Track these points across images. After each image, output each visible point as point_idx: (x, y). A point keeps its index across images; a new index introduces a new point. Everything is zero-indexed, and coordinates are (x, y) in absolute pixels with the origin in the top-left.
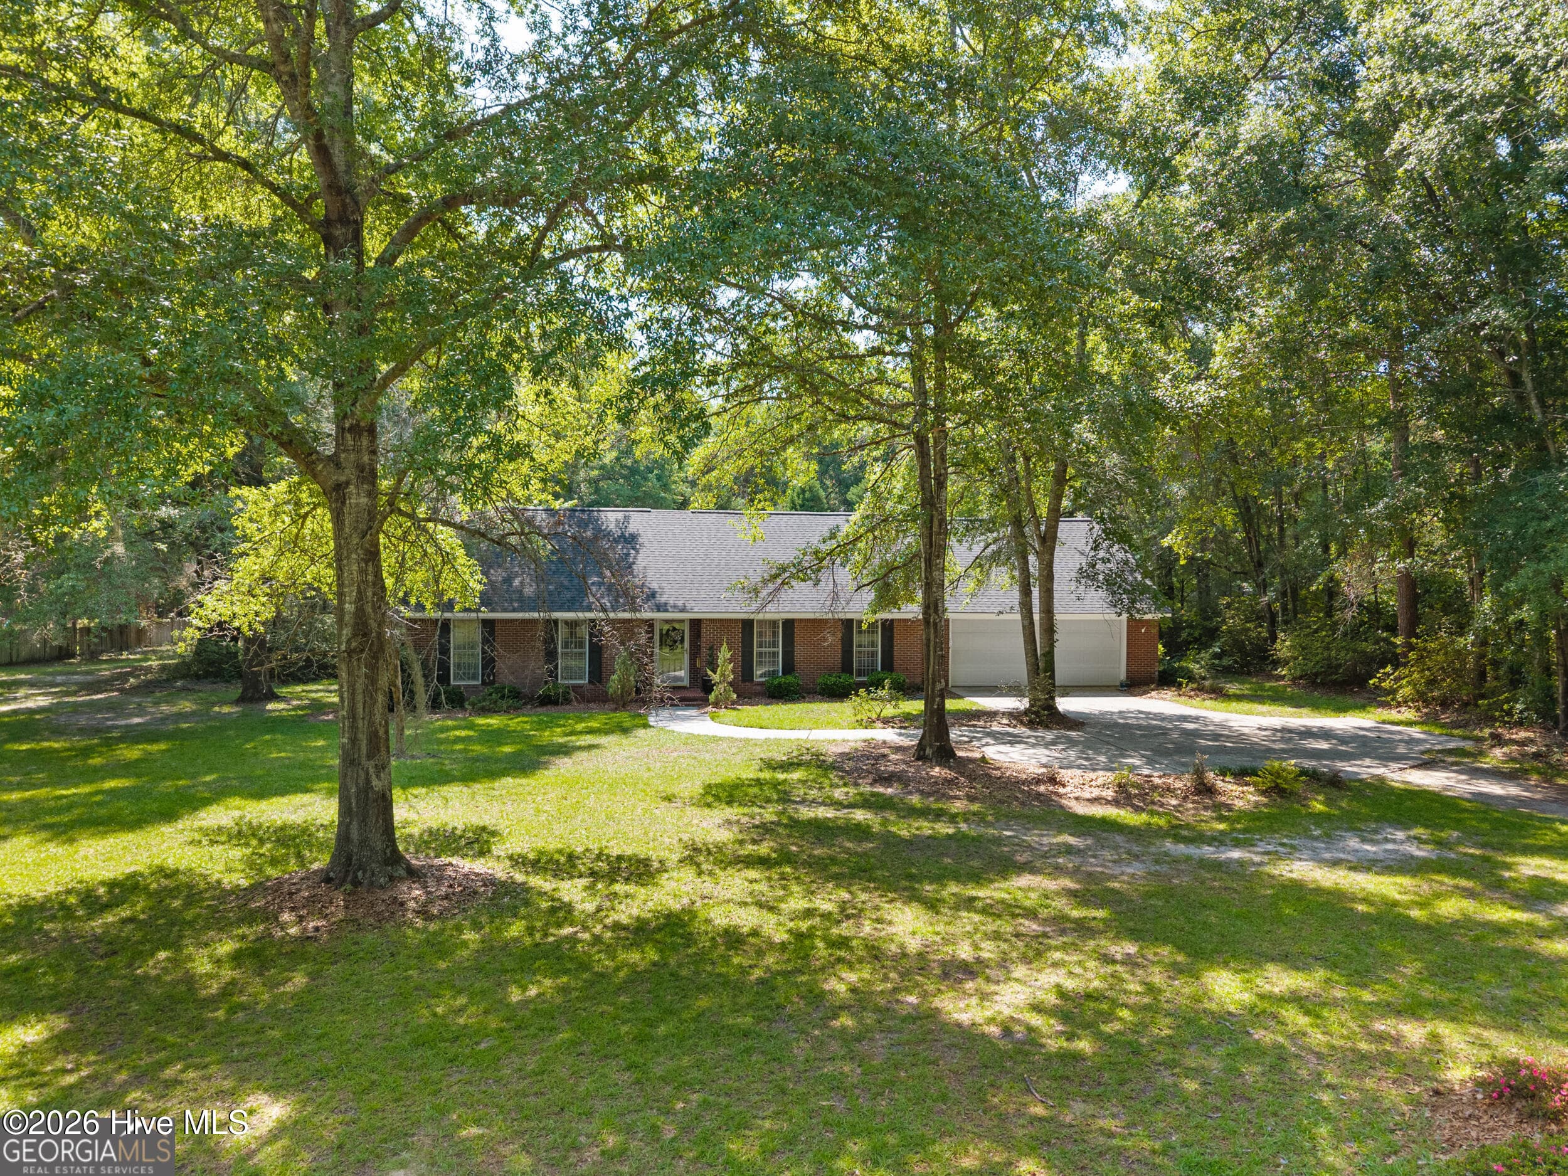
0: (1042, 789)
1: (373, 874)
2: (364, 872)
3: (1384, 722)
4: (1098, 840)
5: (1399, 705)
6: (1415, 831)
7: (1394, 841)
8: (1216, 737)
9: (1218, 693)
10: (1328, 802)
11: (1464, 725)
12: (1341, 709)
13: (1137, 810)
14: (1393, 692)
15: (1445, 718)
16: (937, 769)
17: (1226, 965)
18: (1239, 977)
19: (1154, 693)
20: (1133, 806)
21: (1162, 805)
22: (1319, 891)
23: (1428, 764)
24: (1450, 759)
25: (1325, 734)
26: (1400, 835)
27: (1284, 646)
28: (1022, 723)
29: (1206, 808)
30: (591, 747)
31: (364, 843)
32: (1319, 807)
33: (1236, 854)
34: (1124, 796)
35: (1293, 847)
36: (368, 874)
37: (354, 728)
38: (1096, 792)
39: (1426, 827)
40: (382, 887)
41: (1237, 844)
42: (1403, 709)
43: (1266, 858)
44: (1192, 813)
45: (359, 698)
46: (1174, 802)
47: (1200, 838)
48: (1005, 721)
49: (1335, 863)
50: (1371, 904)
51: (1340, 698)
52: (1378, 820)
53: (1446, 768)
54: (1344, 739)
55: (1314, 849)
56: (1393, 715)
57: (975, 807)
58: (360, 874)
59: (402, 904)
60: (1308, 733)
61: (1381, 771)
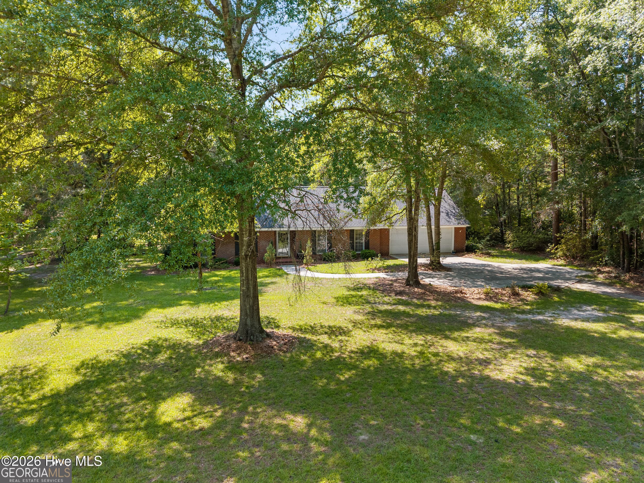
0: (459, 295)
1: (257, 337)
2: (254, 336)
3: (554, 265)
4: (491, 314)
5: (557, 258)
6: (593, 307)
7: (588, 310)
8: (502, 273)
9: (489, 255)
10: (559, 297)
11: (584, 266)
12: (537, 260)
13: (496, 302)
14: (555, 253)
15: (576, 263)
16: (416, 289)
17: (568, 356)
18: (576, 360)
19: (466, 255)
20: (493, 301)
21: (503, 300)
22: (578, 329)
23: (580, 281)
24: (586, 279)
25: (538, 271)
26: (589, 308)
27: (509, 236)
28: (429, 269)
29: (519, 301)
30: (272, 283)
31: (252, 326)
32: (557, 299)
33: (541, 317)
34: (489, 296)
35: (558, 314)
36: (255, 337)
37: (248, 283)
38: (478, 296)
39: (597, 305)
40: (261, 342)
41: (539, 314)
42: (559, 260)
43: (552, 319)
44: (514, 303)
45: (250, 272)
46: (507, 299)
47: (523, 312)
48: (423, 268)
49: (576, 319)
50: (599, 333)
51: (534, 256)
52: (579, 303)
53: (586, 282)
54: (547, 272)
55: (565, 315)
56: (555, 262)
57: (440, 303)
58: (252, 337)
59: (272, 347)
60: (531, 270)
61: (567, 284)
